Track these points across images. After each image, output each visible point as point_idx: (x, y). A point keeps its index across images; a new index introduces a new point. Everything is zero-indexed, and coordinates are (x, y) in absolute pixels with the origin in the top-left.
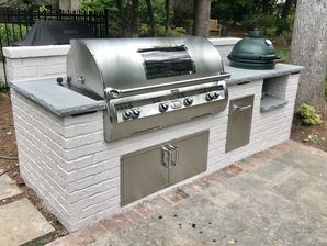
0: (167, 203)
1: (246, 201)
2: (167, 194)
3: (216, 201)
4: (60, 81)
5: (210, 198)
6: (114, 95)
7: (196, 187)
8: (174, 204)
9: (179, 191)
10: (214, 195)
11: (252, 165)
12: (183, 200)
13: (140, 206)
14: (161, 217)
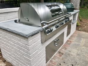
0: (58, 58)
1: (80, 52)
2: (56, 54)
3: (72, 54)
4: (16, 21)
5: (70, 53)
6: (44, 24)
7: (63, 50)
8: (61, 58)
9: (59, 52)
10: (70, 51)
11: (73, 39)
12: (63, 55)
13: (51, 61)
14: (60, 64)
